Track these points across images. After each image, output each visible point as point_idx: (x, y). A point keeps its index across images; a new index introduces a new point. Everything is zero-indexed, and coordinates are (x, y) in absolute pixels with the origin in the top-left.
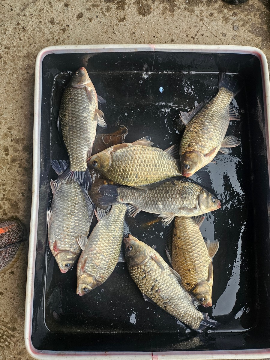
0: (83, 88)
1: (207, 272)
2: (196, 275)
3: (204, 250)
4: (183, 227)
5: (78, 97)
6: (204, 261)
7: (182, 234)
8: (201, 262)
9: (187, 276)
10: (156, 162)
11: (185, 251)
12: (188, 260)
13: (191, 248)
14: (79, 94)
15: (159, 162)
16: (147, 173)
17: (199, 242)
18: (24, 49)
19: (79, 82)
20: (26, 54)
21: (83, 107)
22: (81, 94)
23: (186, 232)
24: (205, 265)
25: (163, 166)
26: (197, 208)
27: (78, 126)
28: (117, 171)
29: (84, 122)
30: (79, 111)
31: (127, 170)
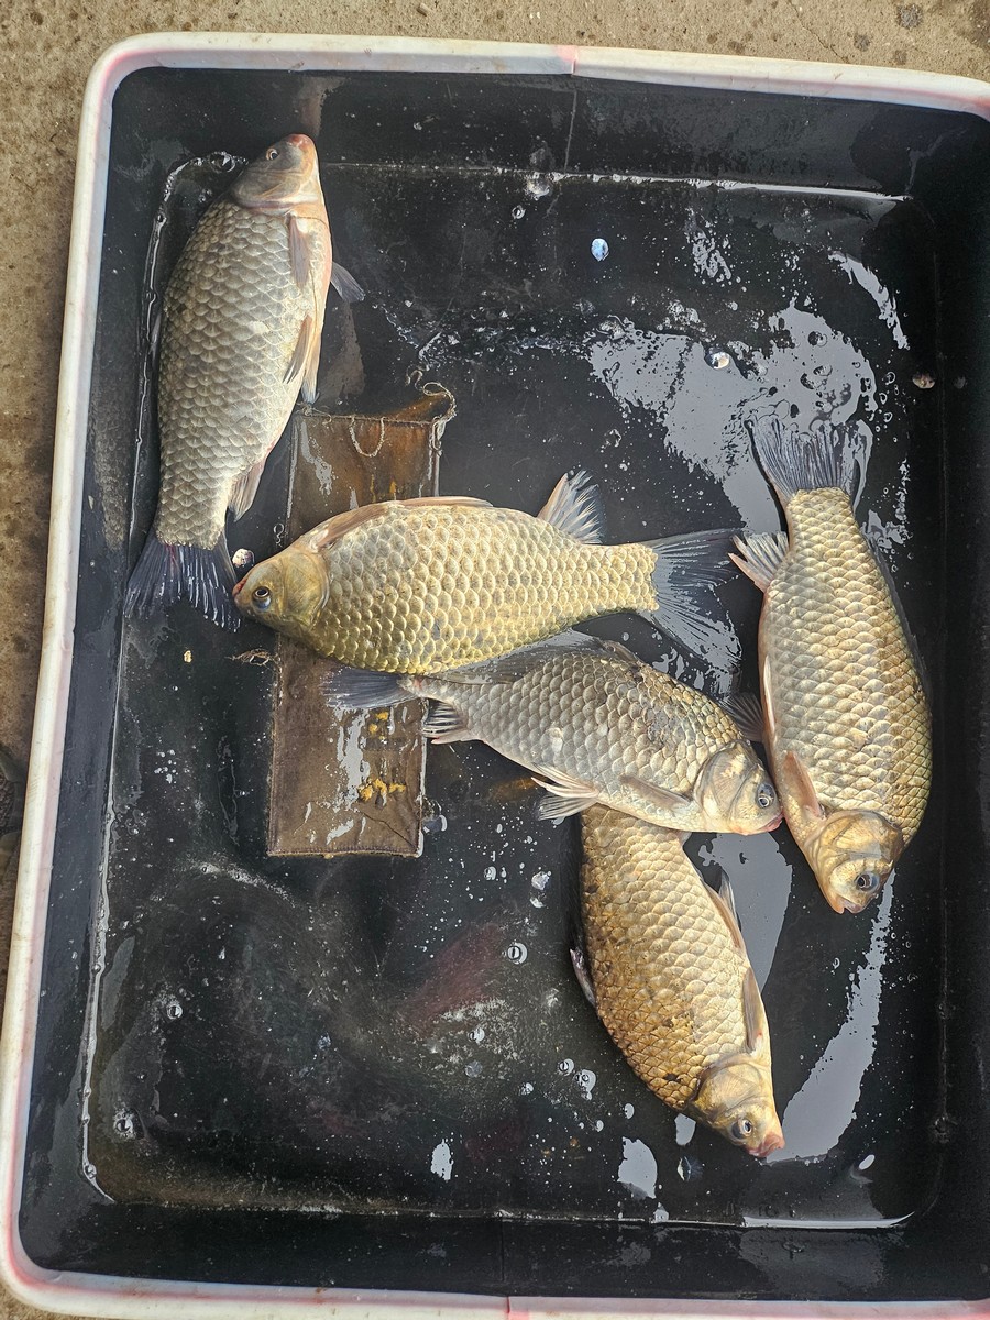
0: (280, 217)
1: (738, 1014)
2: (699, 1037)
3: (715, 931)
4: (620, 853)
5: (250, 246)
6: (722, 976)
7: (616, 882)
8: (707, 983)
9: (665, 1047)
10: (512, 565)
11: (639, 949)
12: (658, 984)
13: (660, 934)
14: (254, 235)
15: (524, 564)
16: (480, 614)
17: (689, 903)
18: (50, 56)
19: (267, 188)
20: (58, 76)
22: (264, 238)
24: (729, 988)
25: (541, 578)
26: (691, 799)
27: (222, 368)
28: (354, 618)
29: (249, 355)
30: (239, 307)
31: (394, 609)
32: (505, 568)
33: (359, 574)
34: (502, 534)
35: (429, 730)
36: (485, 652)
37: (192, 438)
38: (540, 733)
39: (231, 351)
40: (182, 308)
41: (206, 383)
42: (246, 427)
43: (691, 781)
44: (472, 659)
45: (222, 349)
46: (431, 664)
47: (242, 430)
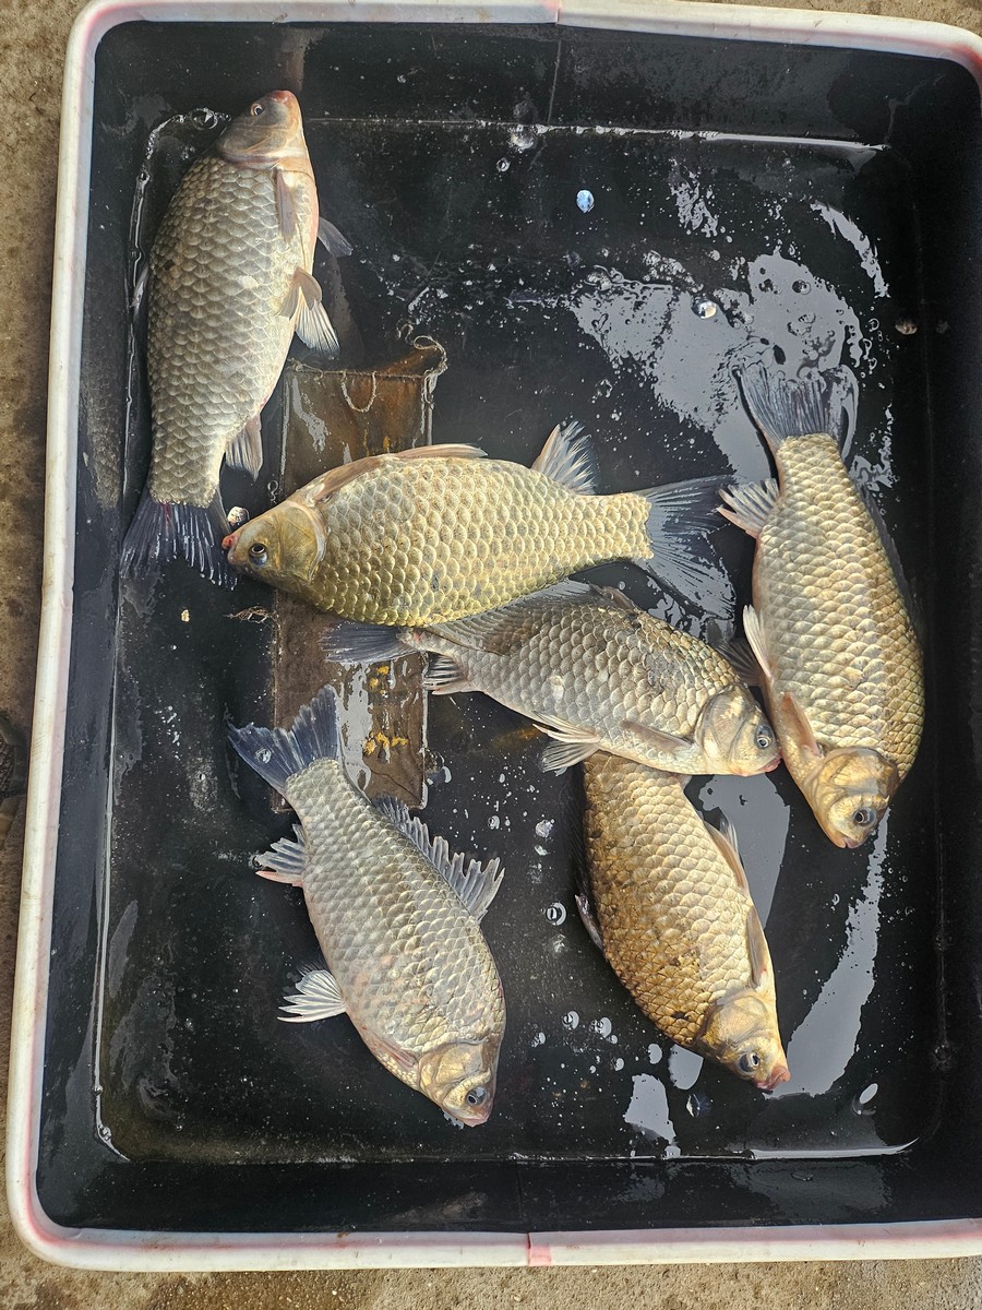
0: (266, 171)
1: (742, 951)
2: (705, 974)
3: (719, 872)
4: (623, 798)
5: (237, 201)
6: (726, 914)
7: (620, 826)
8: (712, 922)
9: (672, 985)
10: (508, 515)
11: (645, 891)
12: (664, 924)
13: (664, 876)
14: (241, 189)
15: (520, 514)
17: (692, 845)
19: (253, 143)
21: (249, 247)
22: (250, 192)
23: (633, 814)
24: (732, 926)
25: (537, 527)
26: (692, 742)
27: (212, 323)
28: (353, 571)
29: (238, 310)
30: (228, 262)
31: (393, 561)
32: (501, 518)
33: (357, 527)
34: (498, 484)
35: (431, 683)
36: (484, 604)
37: (184, 395)
38: (541, 681)
39: (219, 305)
40: (170, 264)
41: (196, 339)
42: (237, 383)
43: (692, 724)
44: (471, 610)
45: (211, 304)
46: (431, 615)
47: (234, 386)
